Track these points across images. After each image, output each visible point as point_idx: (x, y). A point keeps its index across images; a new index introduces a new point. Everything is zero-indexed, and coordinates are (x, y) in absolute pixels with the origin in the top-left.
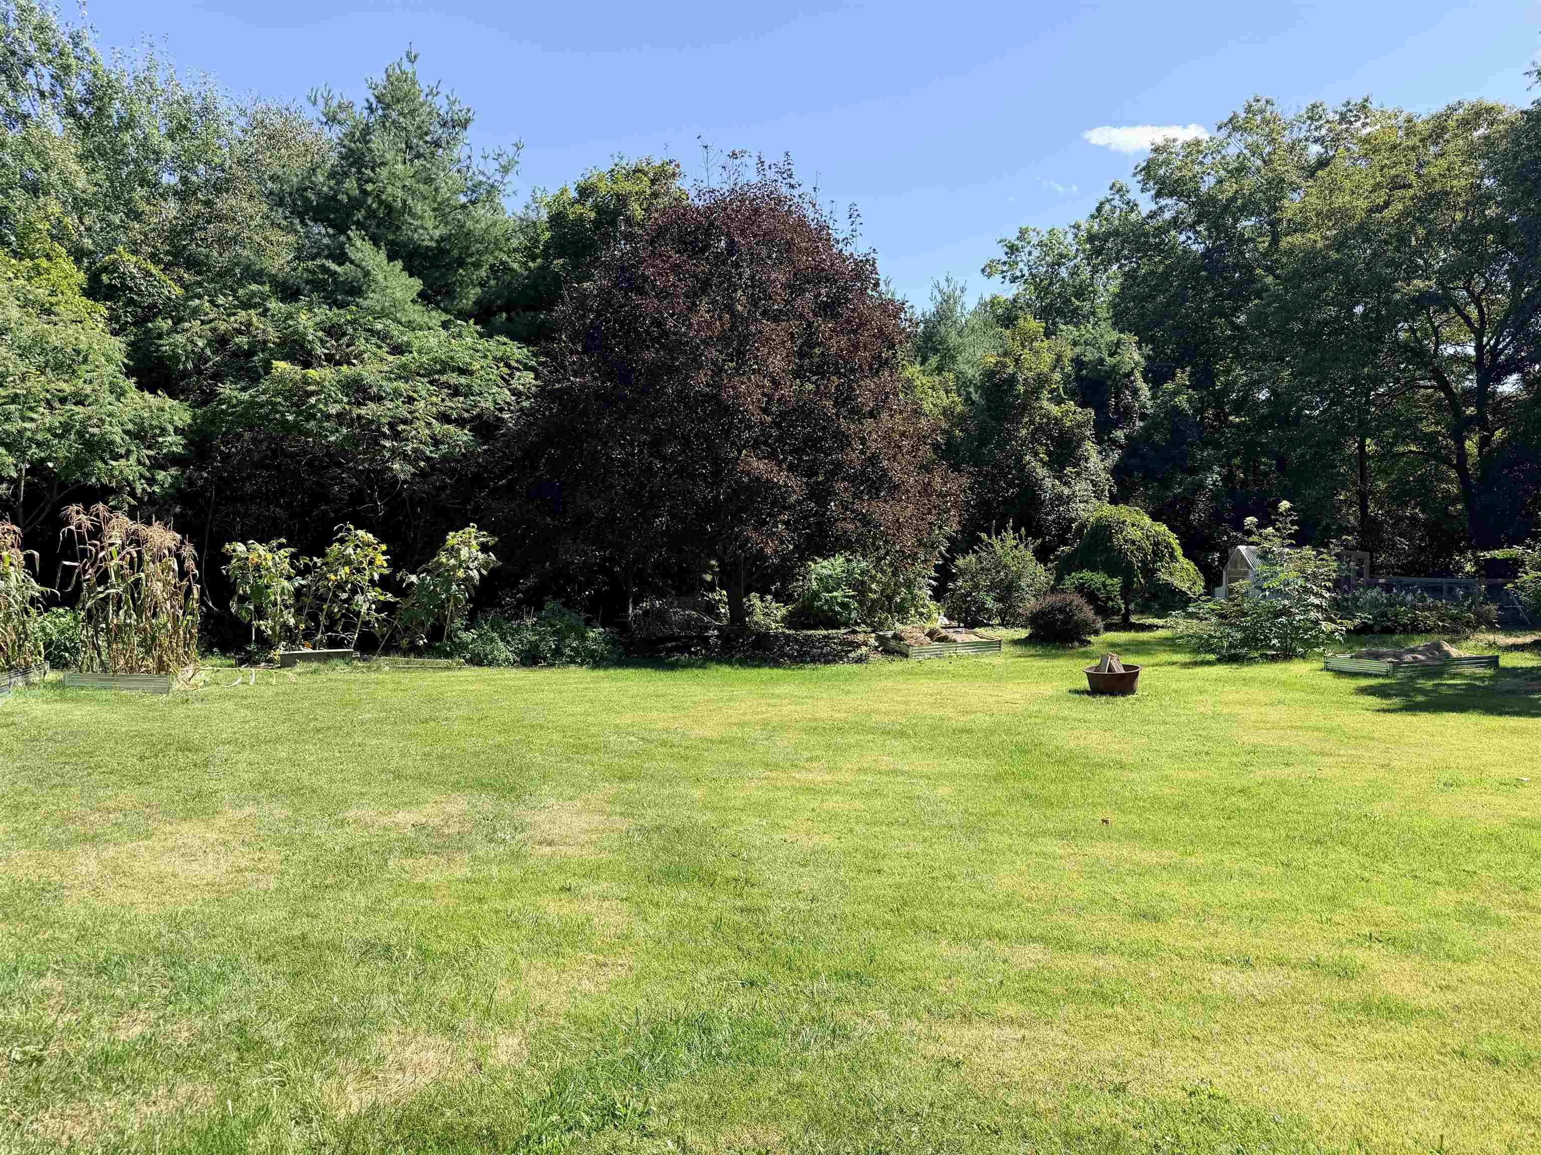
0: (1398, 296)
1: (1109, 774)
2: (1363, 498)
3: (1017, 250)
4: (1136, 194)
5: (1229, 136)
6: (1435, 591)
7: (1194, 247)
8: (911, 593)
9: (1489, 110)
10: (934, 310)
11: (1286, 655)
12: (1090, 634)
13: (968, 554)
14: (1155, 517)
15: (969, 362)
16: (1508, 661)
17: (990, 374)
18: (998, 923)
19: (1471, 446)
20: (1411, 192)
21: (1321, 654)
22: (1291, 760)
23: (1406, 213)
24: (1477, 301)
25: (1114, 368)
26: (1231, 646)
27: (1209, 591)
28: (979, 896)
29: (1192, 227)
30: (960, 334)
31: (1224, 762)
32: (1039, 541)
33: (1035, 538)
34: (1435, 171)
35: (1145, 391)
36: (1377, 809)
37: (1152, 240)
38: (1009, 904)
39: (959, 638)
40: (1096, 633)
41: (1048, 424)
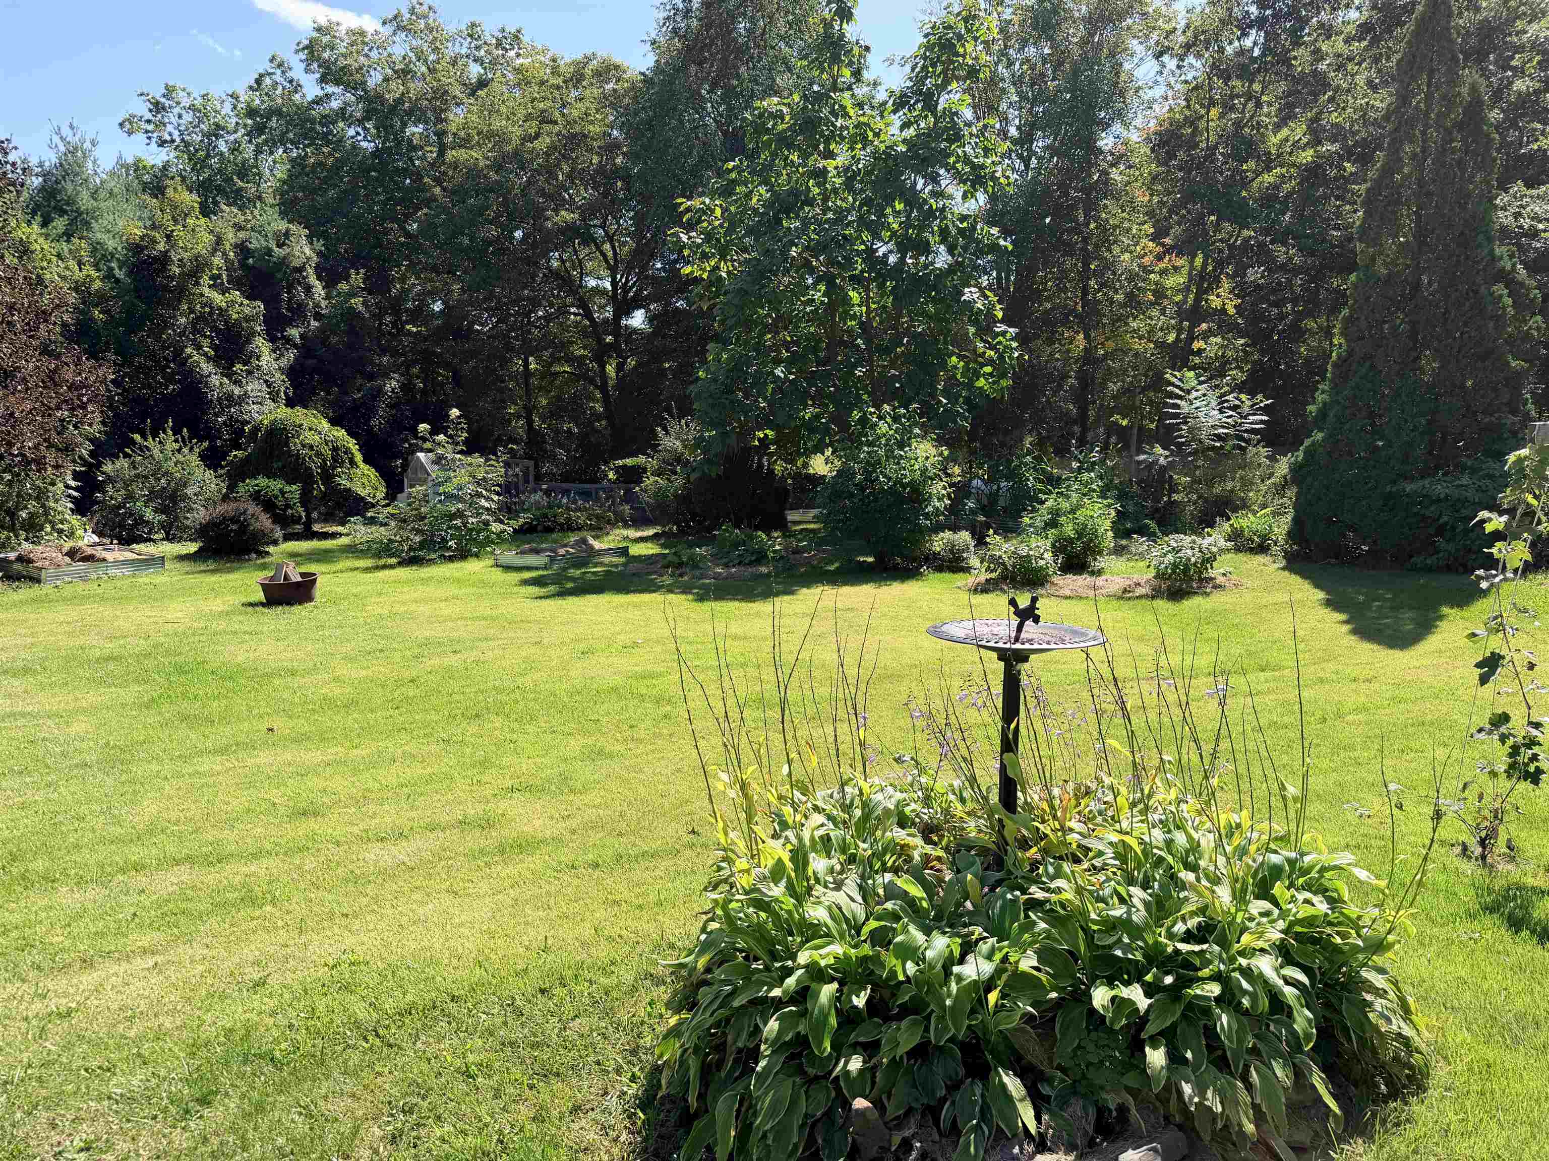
0: (549, 224)
1: (277, 682)
2: (528, 412)
3: (164, 108)
4: (298, 71)
5: (394, 34)
6: (586, 495)
7: (364, 144)
8: (43, 506)
9: (617, 67)
10: (55, 160)
11: (463, 555)
12: (268, 544)
13: (118, 458)
14: (334, 422)
15: (109, 232)
16: (637, 550)
17: (136, 248)
18: (135, 853)
19: (610, 369)
20: (557, 128)
21: (492, 553)
22: (458, 648)
23: (553, 148)
24: (611, 240)
25: (284, 261)
26: (410, 549)
27: (391, 497)
28: (118, 831)
29: (360, 122)
30: (94, 195)
31: (397, 657)
32: (206, 444)
33: (201, 440)
34: (575, 113)
35: (319, 289)
36: (528, 681)
37: (318, 127)
38: (150, 832)
39: (109, 556)
40: (275, 543)
41: (211, 313)
